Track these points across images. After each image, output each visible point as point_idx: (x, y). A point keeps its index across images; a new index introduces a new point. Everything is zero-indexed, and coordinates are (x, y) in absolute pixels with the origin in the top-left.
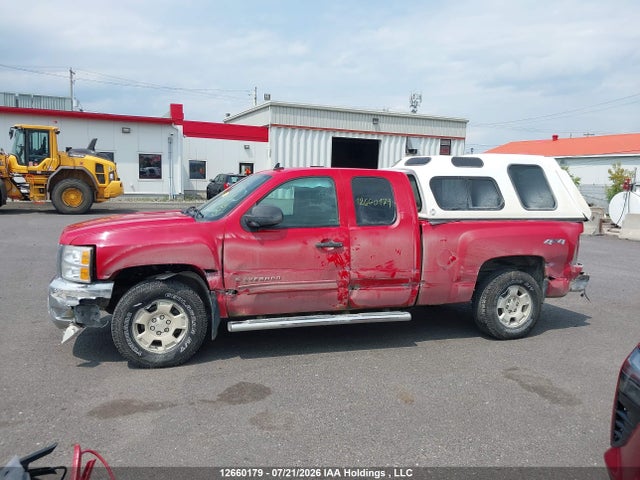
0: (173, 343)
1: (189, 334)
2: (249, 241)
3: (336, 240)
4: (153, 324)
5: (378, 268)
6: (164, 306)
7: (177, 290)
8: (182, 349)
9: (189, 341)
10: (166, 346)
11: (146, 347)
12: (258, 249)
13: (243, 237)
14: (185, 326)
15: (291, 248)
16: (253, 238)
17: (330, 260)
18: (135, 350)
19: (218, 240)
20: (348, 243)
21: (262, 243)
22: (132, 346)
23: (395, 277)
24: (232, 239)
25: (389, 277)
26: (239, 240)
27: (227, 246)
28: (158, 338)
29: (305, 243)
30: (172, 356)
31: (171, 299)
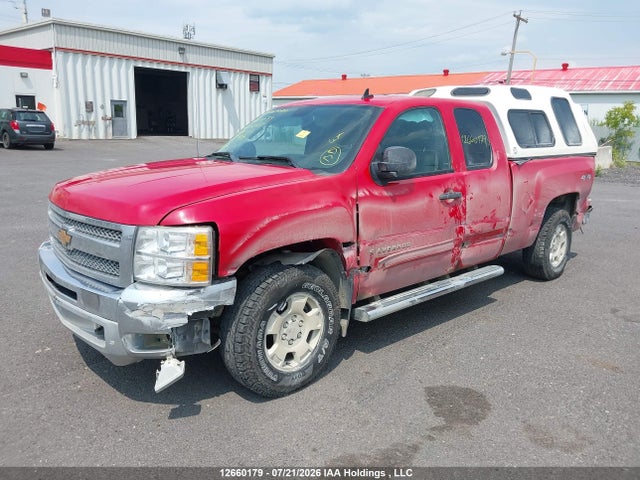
0: (309, 351)
1: (326, 336)
2: (381, 198)
3: (456, 190)
4: (285, 331)
5: (485, 220)
6: (298, 301)
7: (314, 277)
8: (320, 358)
9: (326, 345)
10: (302, 358)
11: (279, 365)
12: (391, 208)
13: (376, 193)
14: (321, 325)
15: (419, 203)
16: (385, 194)
17: (452, 215)
18: (270, 374)
19: (352, 198)
20: (464, 192)
21: (394, 199)
22: (266, 370)
23: (496, 229)
24: (365, 198)
25: (491, 229)
26: (372, 197)
27: (362, 207)
28: (291, 349)
29: (431, 196)
30: (309, 371)
31: (307, 290)
